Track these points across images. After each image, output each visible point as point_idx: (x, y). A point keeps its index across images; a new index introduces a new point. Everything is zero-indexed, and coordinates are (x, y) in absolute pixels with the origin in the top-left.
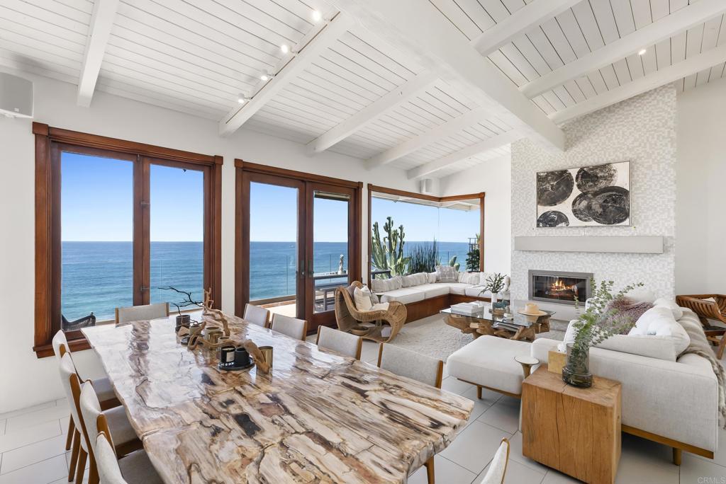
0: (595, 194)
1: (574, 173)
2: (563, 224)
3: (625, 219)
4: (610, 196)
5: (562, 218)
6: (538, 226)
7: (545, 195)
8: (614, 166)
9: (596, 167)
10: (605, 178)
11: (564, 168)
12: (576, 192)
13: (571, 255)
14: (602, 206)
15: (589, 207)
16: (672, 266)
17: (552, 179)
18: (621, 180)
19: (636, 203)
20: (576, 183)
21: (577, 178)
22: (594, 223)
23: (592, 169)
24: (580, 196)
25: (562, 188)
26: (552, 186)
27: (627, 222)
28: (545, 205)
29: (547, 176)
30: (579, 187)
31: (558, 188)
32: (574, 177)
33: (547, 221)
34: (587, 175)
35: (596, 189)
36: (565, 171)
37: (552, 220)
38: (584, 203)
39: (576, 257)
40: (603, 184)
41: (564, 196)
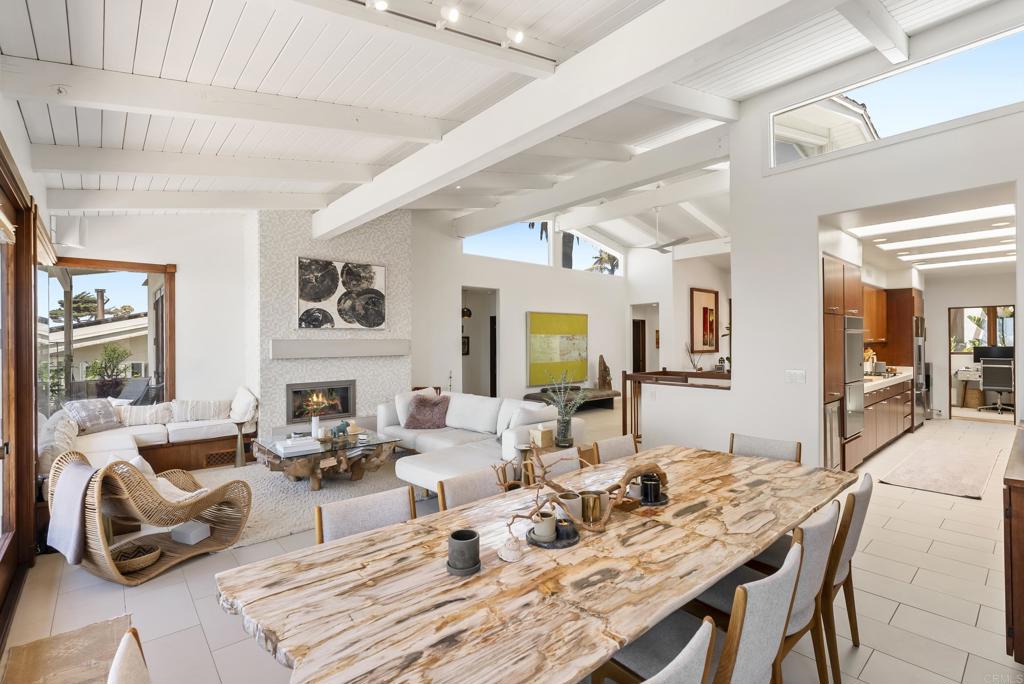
0: (359, 294)
1: (339, 267)
2: (328, 325)
3: (381, 324)
4: (371, 298)
5: (327, 318)
6: (300, 325)
7: (308, 287)
8: (375, 269)
9: (360, 266)
10: (367, 279)
11: (329, 259)
12: (341, 290)
13: (333, 361)
14: (364, 308)
15: (353, 308)
16: (410, 366)
17: (316, 269)
18: (378, 284)
19: (389, 308)
20: (341, 280)
21: (342, 274)
22: (357, 325)
23: (356, 267)
24: (345, 294)
25: (327, 282)
26: (316, 277)
27: (382, 326)
28: (308, 300)
29: (310, 264)
30: (344, 283)
31: (322, 282)
32: (339, 273)
33: (310, 320)
34: (353, 273)
35: (359, 289)
36: (330, 263)
37: (317, 319)
38: (349, 303)
39: (338, 363)
40: (365, 285)
41: (330, 291)
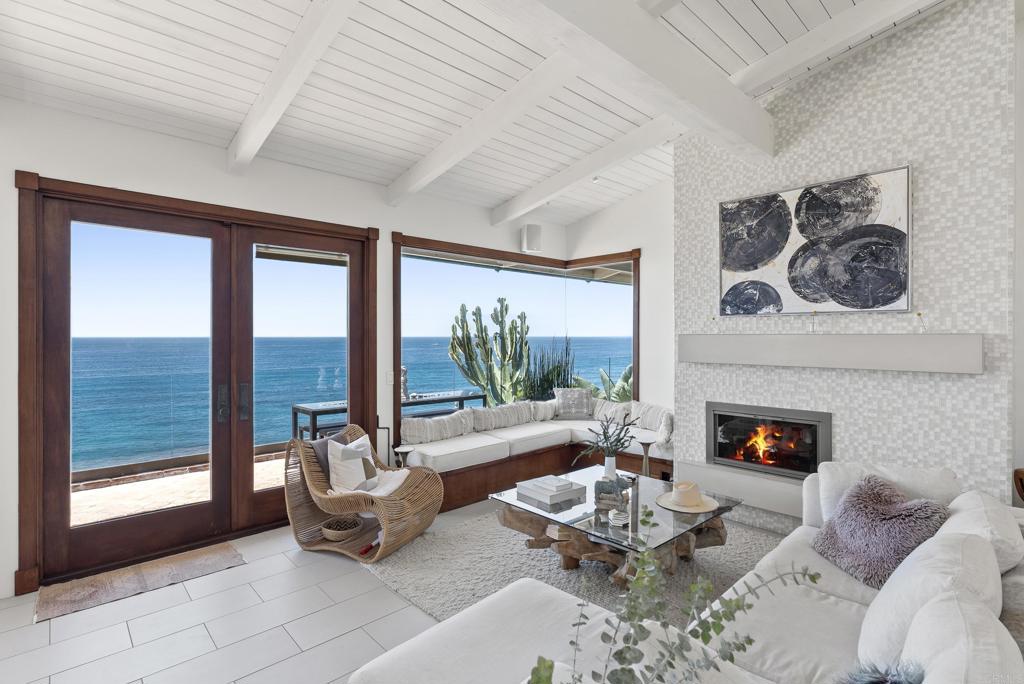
0: (835, 243)
1: (791, 199)
2: (771, 309)
3: (897, 297)
4: (866, 246)
5: (768, 296)
6: (723, 312)
7: (736, 249)
8: (875, 181)
9: (837, 185)
10: (854, 207)
11: (773, 191)
12: (796, 240)
13: (787, 375)
14: (849, 269)
15: (822, 272)
17: (749, 214)
18: (888, 211)
19: (922, 261)
20: (795, 222)
21: (798, 211)
22: (831, 305)
23: (828, 190)
24: (804, 249)
25: (770, 231)
26: (750, 228)
27: (901, 303)
28: (736, 269)
29: (739, 209)
30: (802, 228)
31: (759, 234)
32: (792, 210)
33: (740, 302)
34: (819, 203)
35: (836, 232)
36: (774, 197)
37: (750, 300)
38: (813, 263)
39: (795, 378)
40: (850, 221)
41: (774, 248)
